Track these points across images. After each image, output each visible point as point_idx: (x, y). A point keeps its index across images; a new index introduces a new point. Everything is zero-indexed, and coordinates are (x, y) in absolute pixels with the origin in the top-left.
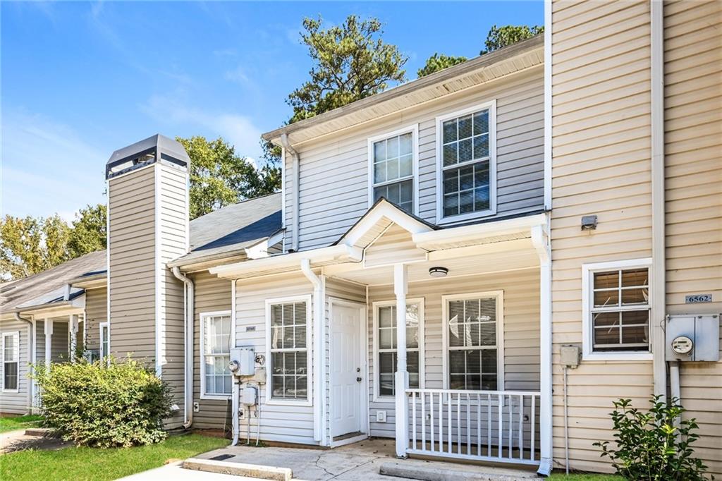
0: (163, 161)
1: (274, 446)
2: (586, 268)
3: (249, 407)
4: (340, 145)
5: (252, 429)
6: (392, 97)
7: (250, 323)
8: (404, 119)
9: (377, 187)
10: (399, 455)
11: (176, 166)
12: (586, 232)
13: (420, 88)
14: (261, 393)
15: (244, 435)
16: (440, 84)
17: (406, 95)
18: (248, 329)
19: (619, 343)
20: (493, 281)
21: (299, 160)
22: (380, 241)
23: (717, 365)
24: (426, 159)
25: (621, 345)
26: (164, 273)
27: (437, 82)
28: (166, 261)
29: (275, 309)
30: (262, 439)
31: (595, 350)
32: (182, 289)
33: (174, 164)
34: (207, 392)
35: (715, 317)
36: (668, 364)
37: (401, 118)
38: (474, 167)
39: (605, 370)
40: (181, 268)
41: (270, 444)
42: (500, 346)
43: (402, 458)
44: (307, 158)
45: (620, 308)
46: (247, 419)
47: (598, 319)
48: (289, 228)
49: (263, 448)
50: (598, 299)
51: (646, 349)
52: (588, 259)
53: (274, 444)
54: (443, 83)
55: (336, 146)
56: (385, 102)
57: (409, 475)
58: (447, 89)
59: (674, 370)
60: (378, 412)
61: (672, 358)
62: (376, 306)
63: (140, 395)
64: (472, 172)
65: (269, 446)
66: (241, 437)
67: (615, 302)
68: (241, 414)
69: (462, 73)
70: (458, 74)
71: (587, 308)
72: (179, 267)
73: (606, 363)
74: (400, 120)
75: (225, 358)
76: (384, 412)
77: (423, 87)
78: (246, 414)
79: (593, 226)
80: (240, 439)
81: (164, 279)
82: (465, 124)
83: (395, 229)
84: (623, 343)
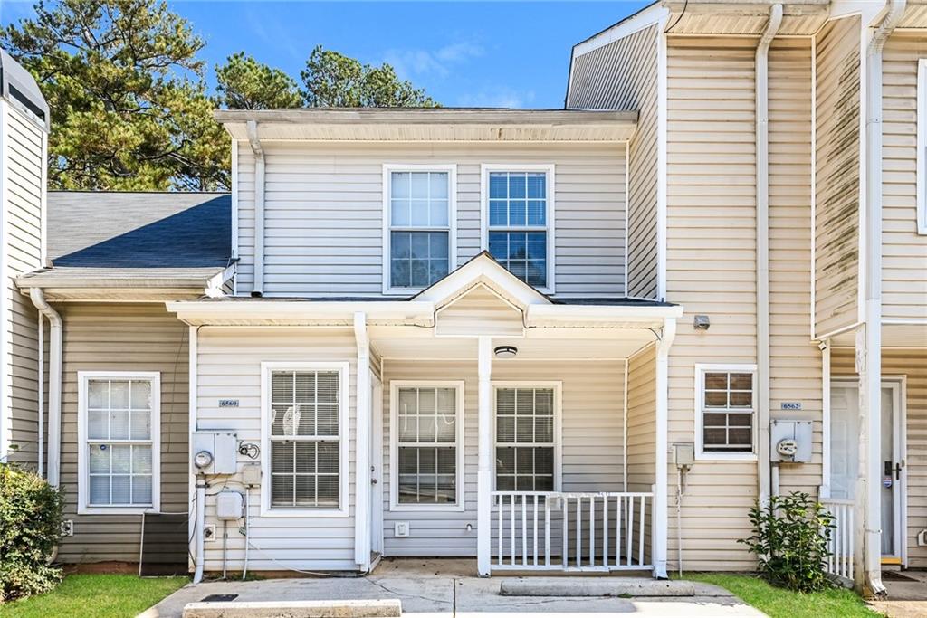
0: (11, 98)
1: (276, 578)
2: (699, 367)
3: (225, 521)
4: (338, 162)
5: (230, 554)
6: (436, 123)
7: (229, 395)
8: (436, 153)
9: (396, 231)
10: (482, 572)
11: (31, 113)
12: (699, 331)
13: (473, 123)
14: (251, 500)
15: (214, 566)
16: (498, 127)
17: (453, 126)
18: (223, 404)
19: (725, 443)
20: (554, 369)
21: (266, 164)
22: (459, 305)
23: (804, 466)
24: (467, 211)
25: (727, 446)
26: (10, 294)
27: (495, 123)
28: (14, 274)
29: (280, 379)
30: (250, 569)
31: (705, 449)
32: (35, 326)
33: (29, 110)
34: (91, 503)
35: (809, 423)
36: (772, 464)
37: (431, 151)
38: (527, 234)
39: (715, 469)
40: (47, 291)
41: (267, 574)
42: (558, 444)
43: (486, 576)
44: (280, 164)
45: (728, 410)
46: (221, 541)
47: (708, 418)
48: (244, 260)
49: (256, 581)
50: (710, 400)
51: (750, 450)
52: (702, 358)
53: (274, 574)
54: (501, 126)
55: (331, 161)
56: (422, 125)
57: (542, 592)
58: (500, 134)
59: (776, 469)
60: (397, 524)
61: (776, 458)
62: (396, 386)
63: (30, 507)
64: (525, 239)
65: (264, 578)
66: (207, 569)
67: (723, 403)
68: (208, 533)
69: (528, 122)
70: (523, 123)
71: (700, 408)
72: (42, 289)
73: (715, 463)
74: (430, 153)
75: (134, 446)
76: (407, 524)
77: (478, 123)
78: (217, 533)
79: (706, 326)
80: (205, 572)
81: (10, 305)
82: (517, 181)
83: (480, 292)
84: (730, 443)
